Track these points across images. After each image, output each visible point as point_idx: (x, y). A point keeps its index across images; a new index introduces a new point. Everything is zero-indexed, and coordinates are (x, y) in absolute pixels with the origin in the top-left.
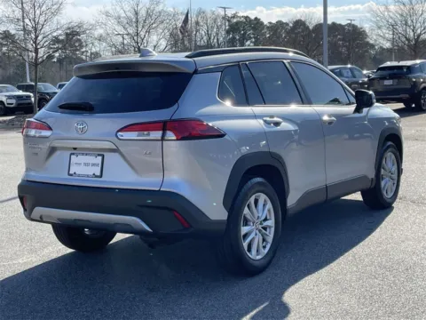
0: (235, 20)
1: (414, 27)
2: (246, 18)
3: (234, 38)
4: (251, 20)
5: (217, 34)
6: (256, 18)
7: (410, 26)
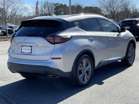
0: (58, 5)
1: (114, 8)
2: (61, 4)
3: (57, 11)
4: (63, 5)
5: (52, 10)
6: (65, 5)
7: (112, 7)
